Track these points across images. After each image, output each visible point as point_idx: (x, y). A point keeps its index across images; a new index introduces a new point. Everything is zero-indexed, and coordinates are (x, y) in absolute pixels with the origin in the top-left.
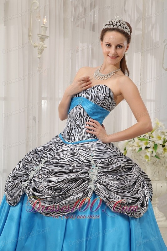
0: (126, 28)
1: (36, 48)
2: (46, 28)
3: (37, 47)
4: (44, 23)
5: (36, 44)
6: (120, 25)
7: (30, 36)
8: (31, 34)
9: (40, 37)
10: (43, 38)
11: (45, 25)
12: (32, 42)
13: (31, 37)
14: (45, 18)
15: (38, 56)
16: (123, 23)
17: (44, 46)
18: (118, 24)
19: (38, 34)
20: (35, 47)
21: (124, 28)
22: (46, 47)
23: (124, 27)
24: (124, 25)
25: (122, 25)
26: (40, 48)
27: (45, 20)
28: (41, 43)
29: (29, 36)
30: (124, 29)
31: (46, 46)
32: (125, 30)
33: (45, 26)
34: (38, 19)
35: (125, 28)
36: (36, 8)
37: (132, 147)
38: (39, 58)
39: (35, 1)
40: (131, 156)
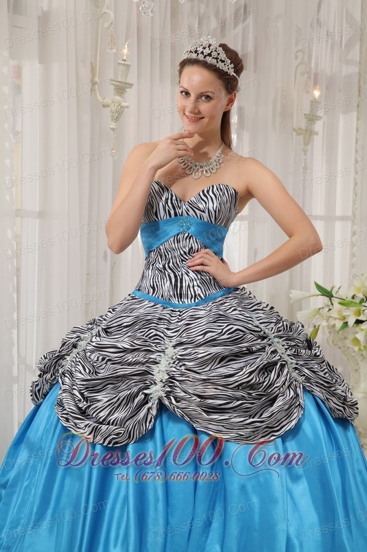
0: (223, 61)
1: (106, 108)
2: (128, 66)
3: (108, 106)
4: (123, 55)
5: (108, 101)
6: (210, 55)
7: (96, 83)
8: (97, 79)
9: (115, 85)
10: (121, 89)
11: (125, 61)
12: (99, 97)
13: (96, 86)
14: (126, 46)
15: (112, 126)
16: (216, 51)
17: (123, 104)
18: (207, 51)
19: (111, 80)
20: (104, 106)
21: (219, 60)
22: (127, 107)
23: (217, 58)
24: (218, 54)
25: (214, 54)
26: (114, 109)
27: (125, 51)
28: (118, 98)
29: (94, 83)
30: (217, 62)
31: (126, 104)
32: (220, 65)
33: (126, 63)
34: (111, 49)
35: (221, 60)
36: (106, 25)
37: (327, 321)
38: (113, 129)
39: (107, 11)
40: (328, 341)
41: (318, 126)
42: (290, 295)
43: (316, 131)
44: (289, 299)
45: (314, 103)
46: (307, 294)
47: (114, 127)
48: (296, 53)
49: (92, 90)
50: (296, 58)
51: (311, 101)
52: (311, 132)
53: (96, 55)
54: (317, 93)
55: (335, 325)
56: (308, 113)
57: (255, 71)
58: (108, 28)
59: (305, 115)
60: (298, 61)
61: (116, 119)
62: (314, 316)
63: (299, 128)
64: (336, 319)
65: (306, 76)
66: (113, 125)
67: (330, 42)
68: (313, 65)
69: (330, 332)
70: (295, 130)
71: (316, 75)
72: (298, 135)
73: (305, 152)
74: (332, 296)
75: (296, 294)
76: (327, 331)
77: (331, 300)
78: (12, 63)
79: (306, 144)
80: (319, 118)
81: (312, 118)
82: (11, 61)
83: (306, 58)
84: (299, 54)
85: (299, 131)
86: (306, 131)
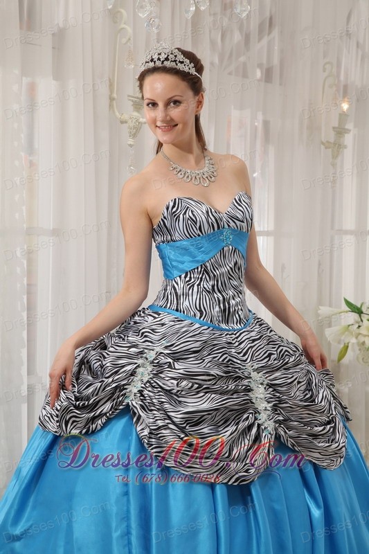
1: (125, 124)
3: (126, 122)
5: (125, 117)
6: (167, 59)
7: (114, 99)
8: (115, 95)
9: (132, 101)
10: (139, 104)
12: (117, 114)
13: (114, 102)
15: (129, 143)
16: (172, 54)
17: (141, 120)
18: (163, 57)
19: (129, 96)
20: (122, 122)
23: (175, 61)
24: (175, 56)
26: (131, 124)
28: (136, 114)
29: (112, 99)
30: (177, 64)
34: (129, 64)
36: (124, 40)
37: (357, 338)
38: (131, 146)
39: (123, 26)
40: (358, 358)
41: (348, 139)
42: (319, 312)
43: (345, 144)
44: (318, 315)
45: (343, 117)
46: (336, 310)
47: (132, 143)
48: (324, 66)
49: (111, 106)
50: (324, 71)
51: (340, 114)
52: (340, 145)
53: (114, 70)
54: (345, 106)
55: (364, 342)
56: (337, 126)
57: (280, 84)
58: (126, 44)
59: (334, 128)
60: (326, 74)
61: (134, 136)
62: (343, 333)
63: (328, 142)
64: (365, 336)
65: (334, 89)
66: (131, 141)
67: (360, 53)
68: (342, 78)
69: (360, 350)
70: (323, 143)
71: (346, 87)
72: (326, 148)
73: (334, 165)
74: (362, 313)
75: (324, 310)
76: (357, 348)
77: (360, 316)
78: (25, 80)
79: (335, 157)
80: (348, 131)
81: (340, 131)
82: (24, 78)
83: (334, 70)
84: (327, 66)
85: (327, 145)
86: (335, 144)
